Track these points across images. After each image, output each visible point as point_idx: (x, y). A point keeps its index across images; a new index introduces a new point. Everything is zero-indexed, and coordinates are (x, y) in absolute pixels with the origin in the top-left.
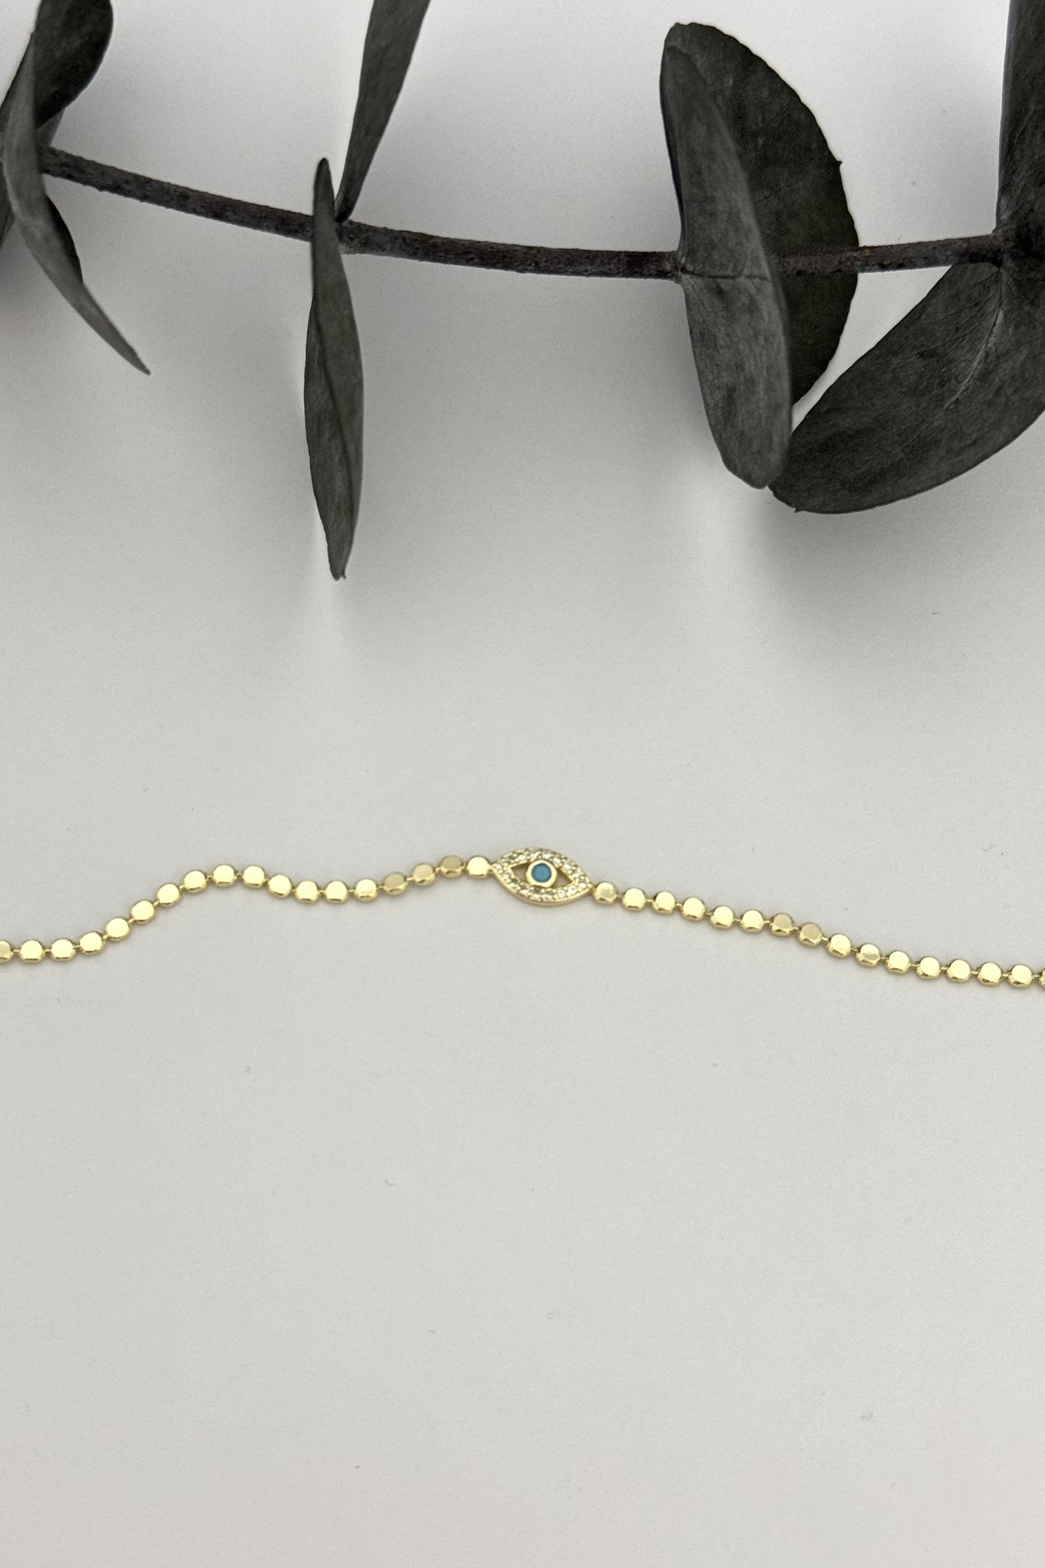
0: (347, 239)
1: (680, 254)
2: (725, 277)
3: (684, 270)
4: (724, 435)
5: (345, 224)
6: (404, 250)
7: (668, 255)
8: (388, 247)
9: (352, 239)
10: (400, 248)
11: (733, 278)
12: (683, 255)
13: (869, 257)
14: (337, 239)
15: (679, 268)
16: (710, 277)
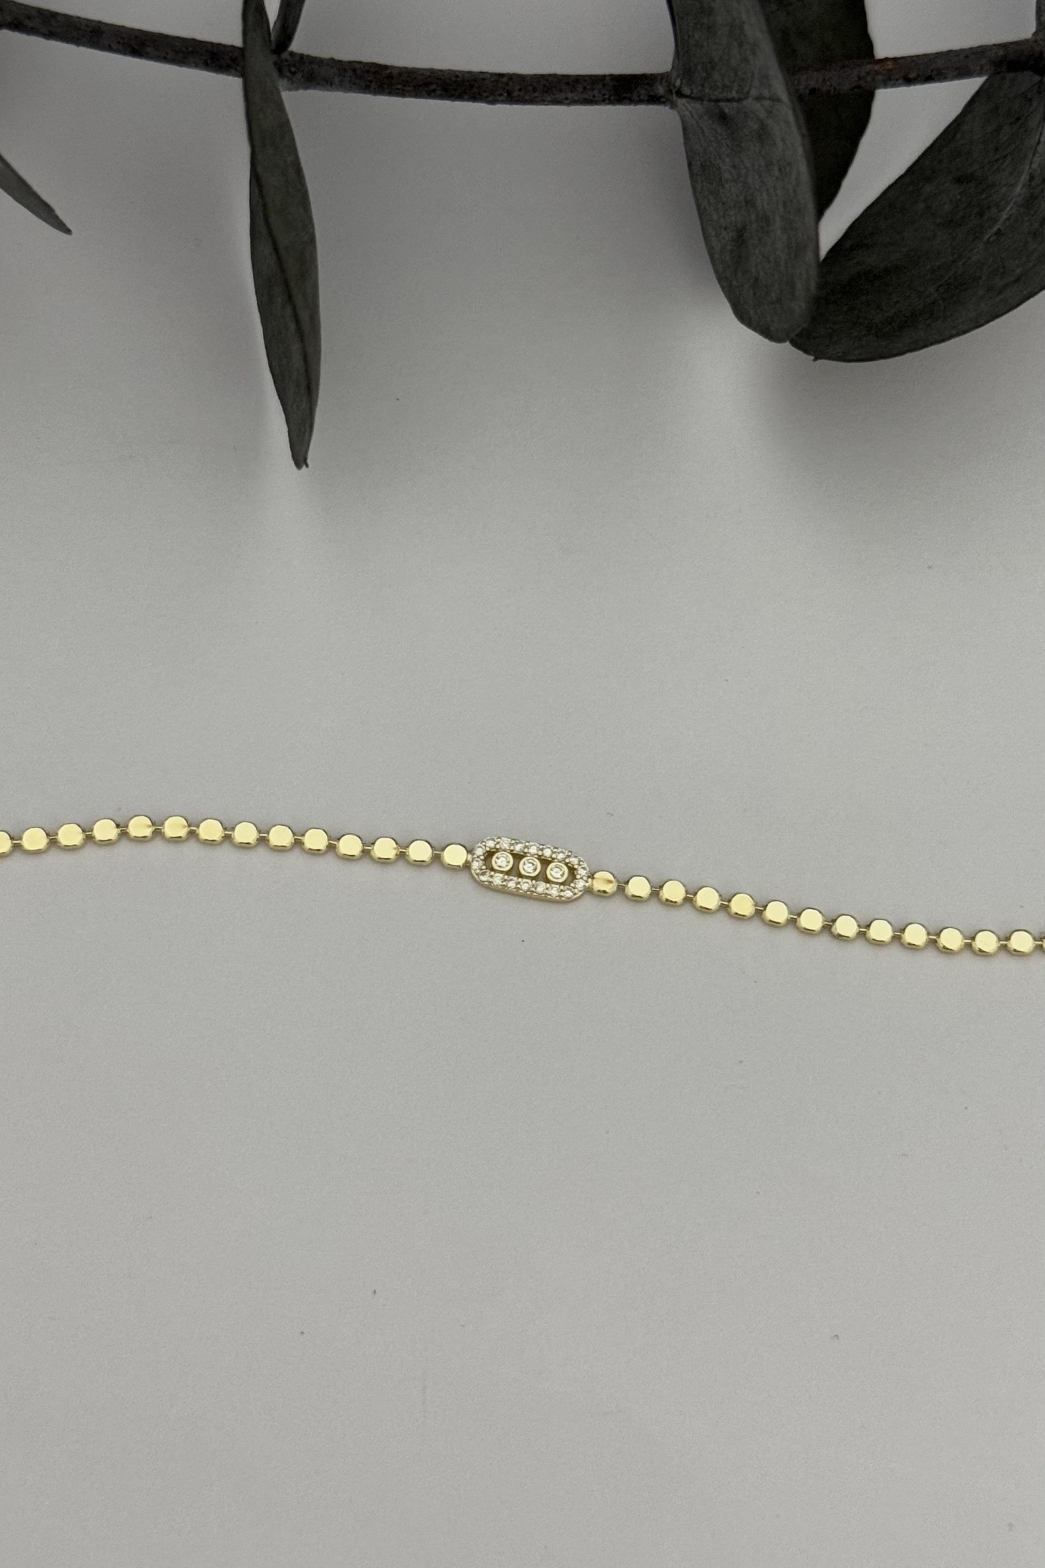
0: (288, 74)
1: (674, 74)
2: (728, 100)
3: (680, 94)
4: (734, 283)
5: (285, 55)
6: (355, 84)
7: (659, 78)
8: (336, 80)
9: (294, 73)
10: (350, 81)
11: (739, 100)
12: (678, 76)
13: (890, 70)
14: (275, 74)
15: (674, 91)
16: (710, 100)
